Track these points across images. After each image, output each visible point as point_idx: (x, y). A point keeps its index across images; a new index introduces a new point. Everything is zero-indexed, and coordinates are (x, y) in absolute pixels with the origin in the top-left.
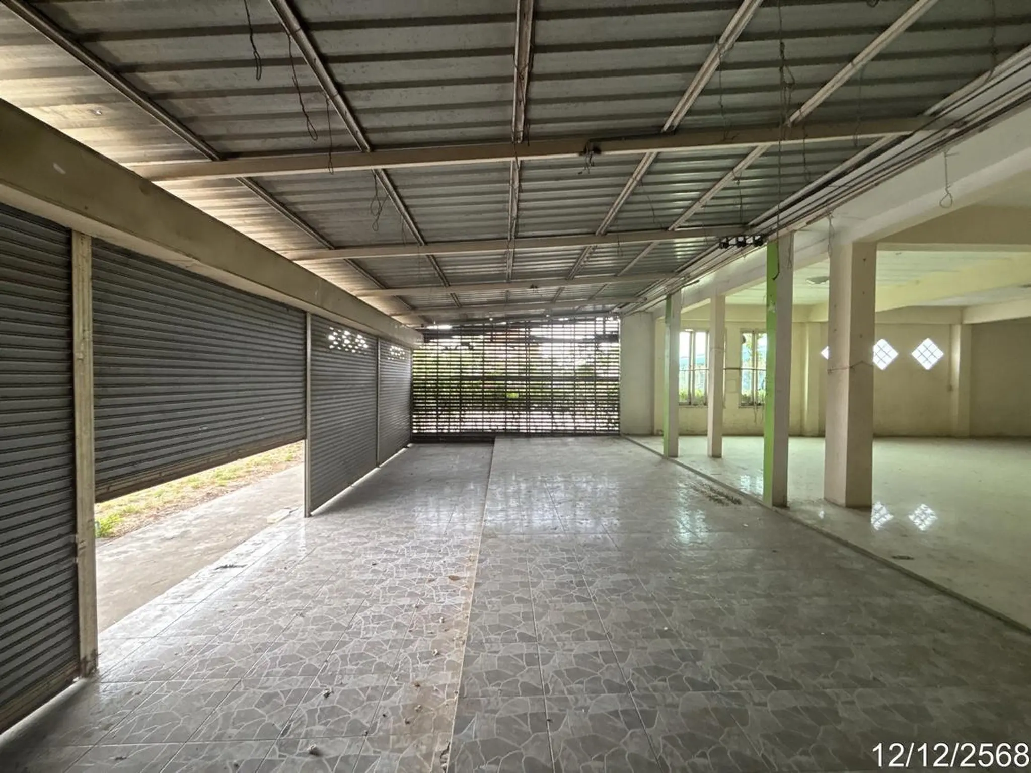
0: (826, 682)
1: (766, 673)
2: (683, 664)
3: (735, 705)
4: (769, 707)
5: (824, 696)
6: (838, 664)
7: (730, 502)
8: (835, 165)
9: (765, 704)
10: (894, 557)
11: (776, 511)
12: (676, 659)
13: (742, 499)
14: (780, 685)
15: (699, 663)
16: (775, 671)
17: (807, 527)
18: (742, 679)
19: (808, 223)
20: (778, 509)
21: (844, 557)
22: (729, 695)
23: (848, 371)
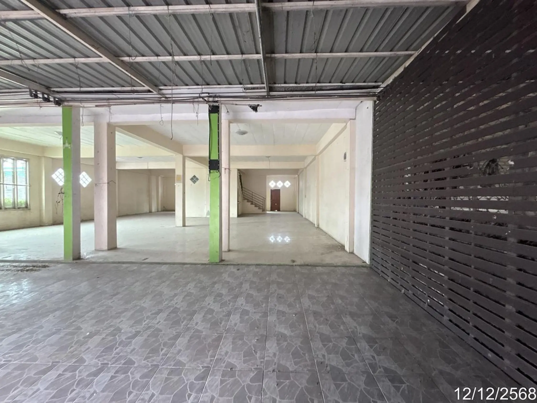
0: (166, 303)
1: (149, 314)
2: (117, 336)
3: (152, 330)
4: (162, 321)
5: (170, 307)
6: (163, 297)
7: (40, 268)
8: (119, 86)
9: (159, 322)
10: (143, 260)
11: (76, 263)
12: (110, 338)
13: (47, 264)
14: (157, 313)
15: (122, 331)
16: (151, 311)
17: (100, 263)
18: (144, 322)
19: (96, 106)
20: (78, 261)
21: (127, 267)
22: (146, 330)
23: (107, 184)
